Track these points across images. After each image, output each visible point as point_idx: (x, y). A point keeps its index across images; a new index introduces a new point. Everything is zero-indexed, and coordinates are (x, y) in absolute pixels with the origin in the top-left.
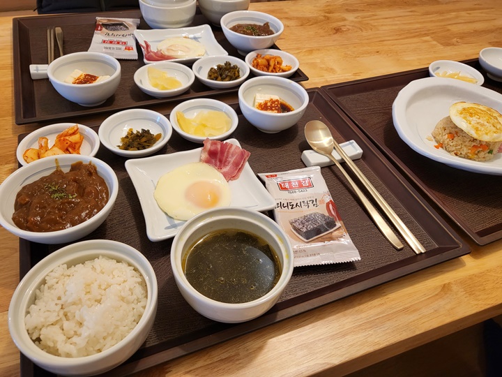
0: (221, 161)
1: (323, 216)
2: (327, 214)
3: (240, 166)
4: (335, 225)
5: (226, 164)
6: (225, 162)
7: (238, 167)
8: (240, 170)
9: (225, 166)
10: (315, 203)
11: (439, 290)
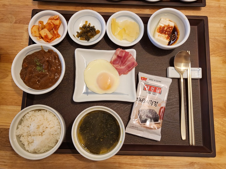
0: (122, 62)
1: (156, 113)
2: (158, 113)
3: (130, 69)
4: (158, 121)
5: (124, 64)
6: (124, 63)
7: (129, 68)
8: (129, 71)
9: (123, 65)
10: (156, 104)
11: (189, 163)
